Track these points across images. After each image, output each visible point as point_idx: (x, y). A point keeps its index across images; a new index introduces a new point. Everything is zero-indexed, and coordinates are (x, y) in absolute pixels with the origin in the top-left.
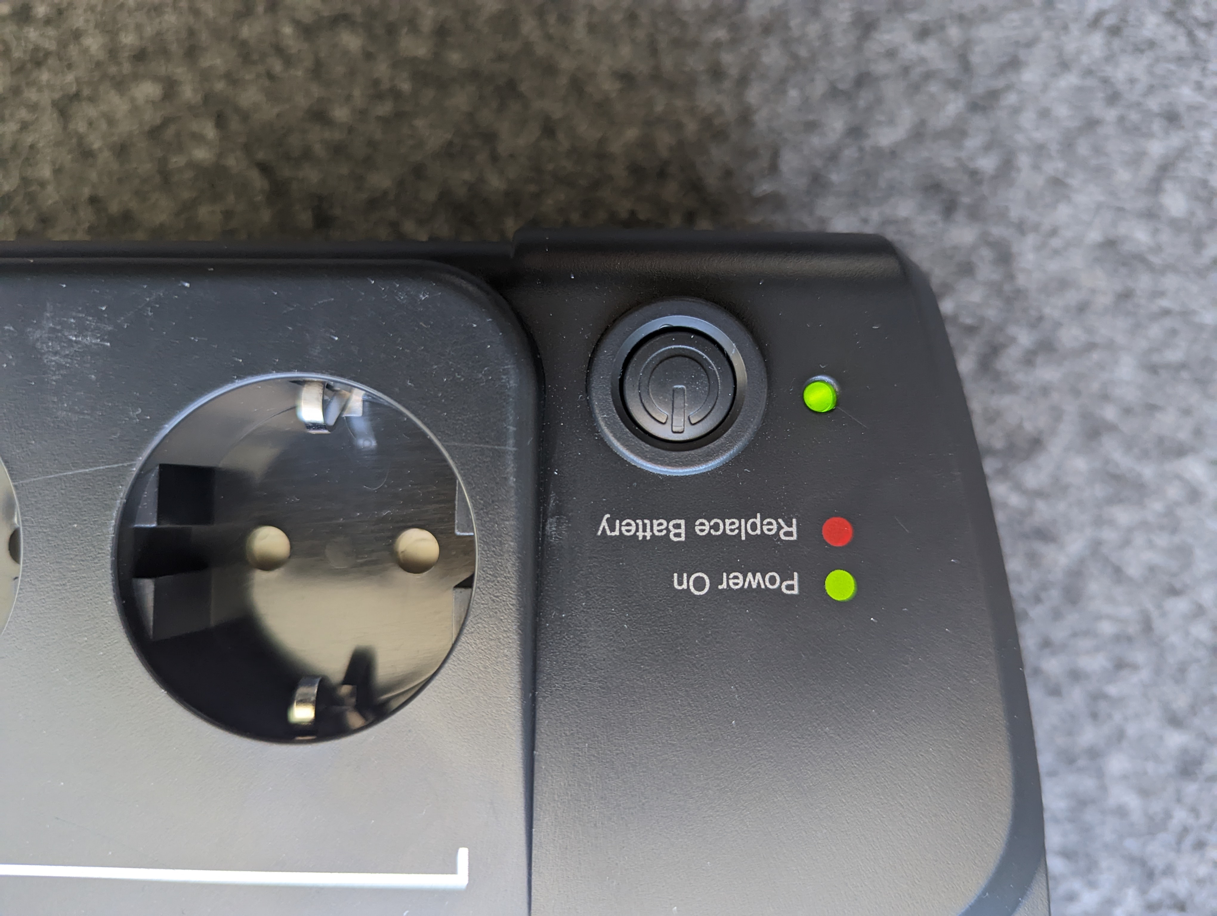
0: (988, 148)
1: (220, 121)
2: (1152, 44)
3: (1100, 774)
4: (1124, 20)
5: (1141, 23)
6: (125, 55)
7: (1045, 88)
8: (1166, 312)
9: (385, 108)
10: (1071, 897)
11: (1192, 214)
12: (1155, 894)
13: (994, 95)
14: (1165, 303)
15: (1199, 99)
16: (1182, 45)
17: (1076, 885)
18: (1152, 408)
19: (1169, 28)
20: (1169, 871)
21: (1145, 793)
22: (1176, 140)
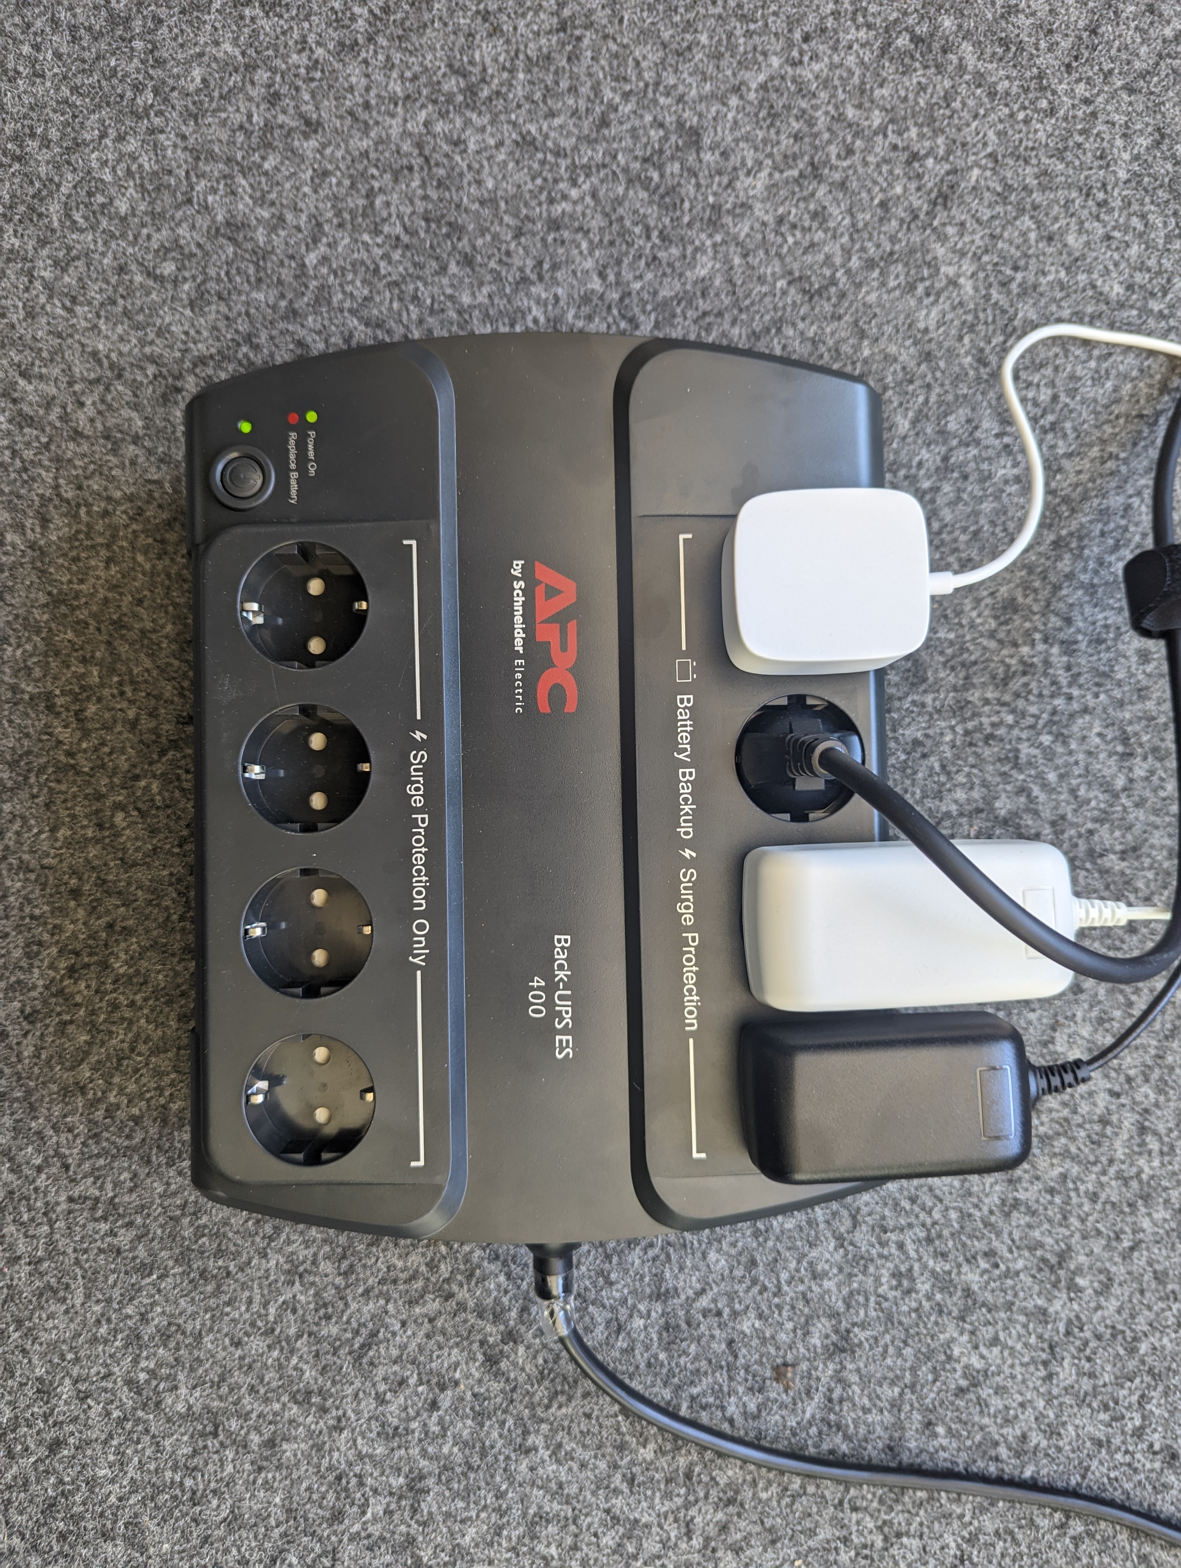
0: (142, 369)
1: (137, 778)
2: (80, 279)
3: (472, 307)
4: (66, 295)
5: (69, 285)
6: (98, 834)
7: (107, 337)
8: (227, 273)
9: (128, 689)
10: (536, 321)
11: (173, 259)
12: (534, 277)
13: (112, 366)
14: (223, 274)
15: (110, 255)
16: (80, 263)
17: (529, 318)
18: (280, 282)
19: (71, 270)
20: (521, 270)
21: (481, 284)
22: (134, 267)
